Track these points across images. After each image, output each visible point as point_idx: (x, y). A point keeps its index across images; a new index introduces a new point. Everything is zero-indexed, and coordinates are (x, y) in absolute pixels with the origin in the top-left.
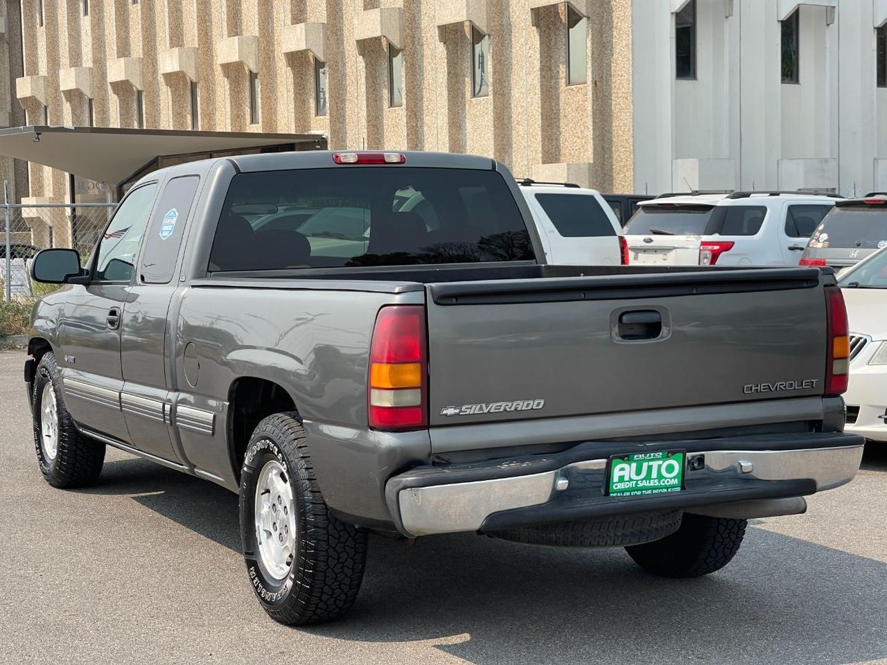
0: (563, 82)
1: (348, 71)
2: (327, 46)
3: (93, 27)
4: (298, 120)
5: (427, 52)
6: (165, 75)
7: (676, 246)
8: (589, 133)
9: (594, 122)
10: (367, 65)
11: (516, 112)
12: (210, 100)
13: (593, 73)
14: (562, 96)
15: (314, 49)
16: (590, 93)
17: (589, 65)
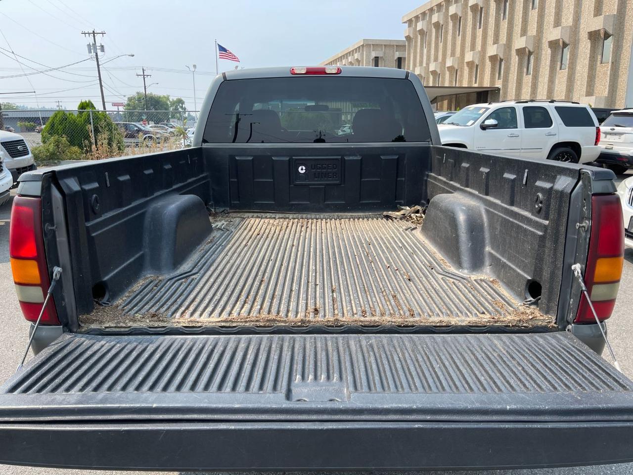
0: (599, 62)
1: (512, 62)
2: (505, 52)
3: (427, 52)
4: (491, 81)
5: (544, 52)
6: (447, 67)
7: (626, 132)
8: (607, 84)
9: (610, 79)
10: (519, 59)
11: (577, 76)
12: (462, 76)
13: (612, 58)
14: (598, 69)
15: (499, 54)
16: (610, 67)
17: (611, 55)
